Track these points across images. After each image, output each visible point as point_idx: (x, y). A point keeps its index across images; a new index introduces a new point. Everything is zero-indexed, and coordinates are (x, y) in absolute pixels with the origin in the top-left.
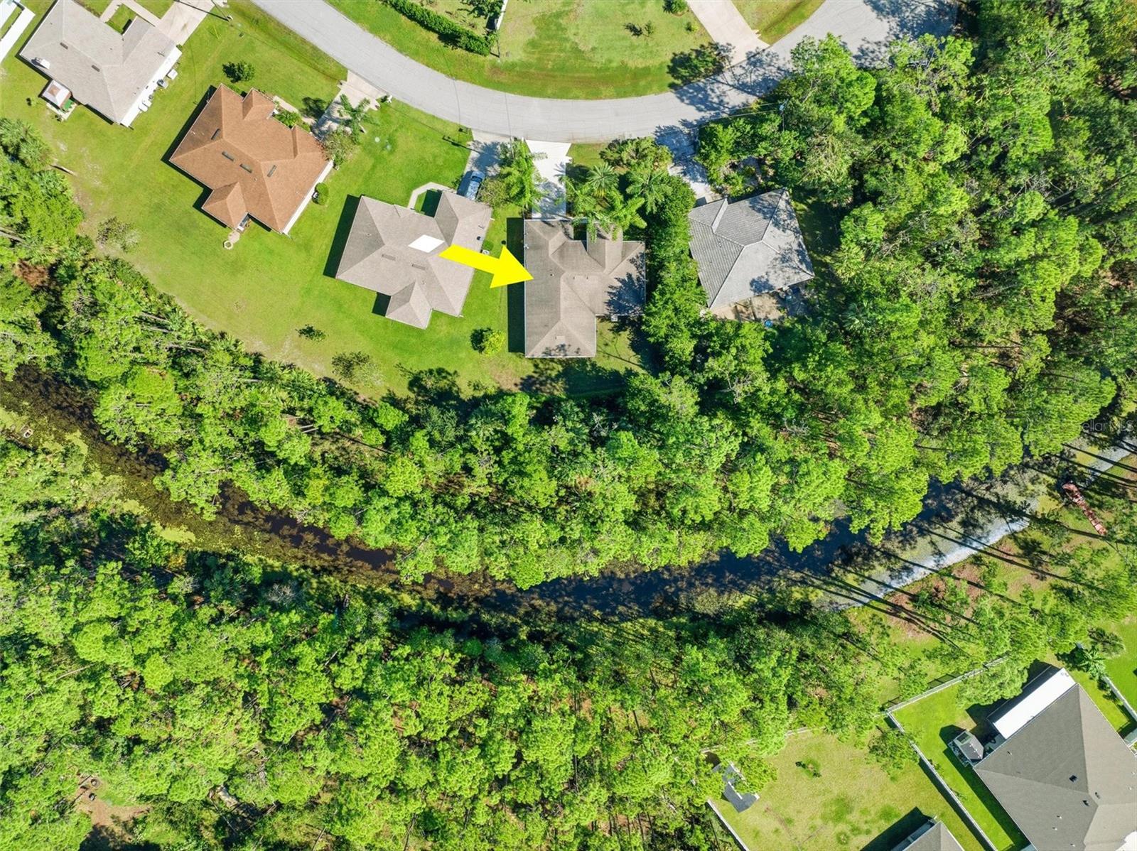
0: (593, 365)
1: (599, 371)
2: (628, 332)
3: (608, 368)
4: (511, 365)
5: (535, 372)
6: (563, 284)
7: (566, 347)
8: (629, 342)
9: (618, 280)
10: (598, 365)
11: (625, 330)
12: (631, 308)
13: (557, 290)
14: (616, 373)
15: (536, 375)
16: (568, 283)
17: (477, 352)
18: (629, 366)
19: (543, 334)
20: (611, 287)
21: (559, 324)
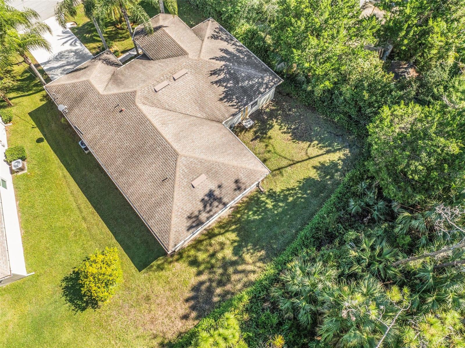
0: (271, 195)
1: (286, 197)
2: (277, 127)
3: (293, 183)
4: (159, 288)
5: (199, 273)
6: (147, 110)
7: (217, 193)
8: (288, 136)
9: (217, 59)
10: (278, 190)
11: (272, 127)
12: (261, 84)
13: (143, 120)
14: (308, 183)
15: (204, 277)
16: (153, 105)
17: (89, 310)
18: (316, 162)
19: (168, 198)
20: (214, 73)
21: (181, 163)
